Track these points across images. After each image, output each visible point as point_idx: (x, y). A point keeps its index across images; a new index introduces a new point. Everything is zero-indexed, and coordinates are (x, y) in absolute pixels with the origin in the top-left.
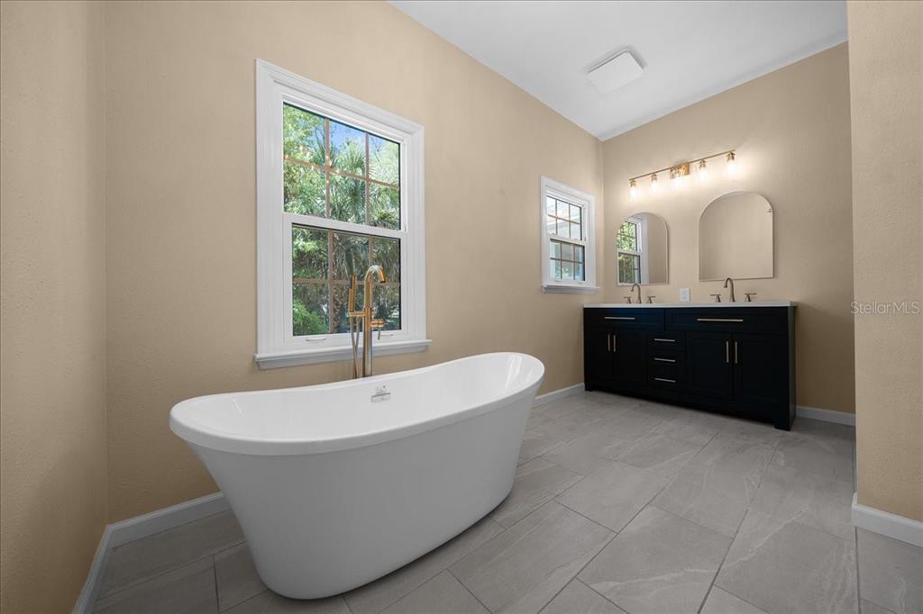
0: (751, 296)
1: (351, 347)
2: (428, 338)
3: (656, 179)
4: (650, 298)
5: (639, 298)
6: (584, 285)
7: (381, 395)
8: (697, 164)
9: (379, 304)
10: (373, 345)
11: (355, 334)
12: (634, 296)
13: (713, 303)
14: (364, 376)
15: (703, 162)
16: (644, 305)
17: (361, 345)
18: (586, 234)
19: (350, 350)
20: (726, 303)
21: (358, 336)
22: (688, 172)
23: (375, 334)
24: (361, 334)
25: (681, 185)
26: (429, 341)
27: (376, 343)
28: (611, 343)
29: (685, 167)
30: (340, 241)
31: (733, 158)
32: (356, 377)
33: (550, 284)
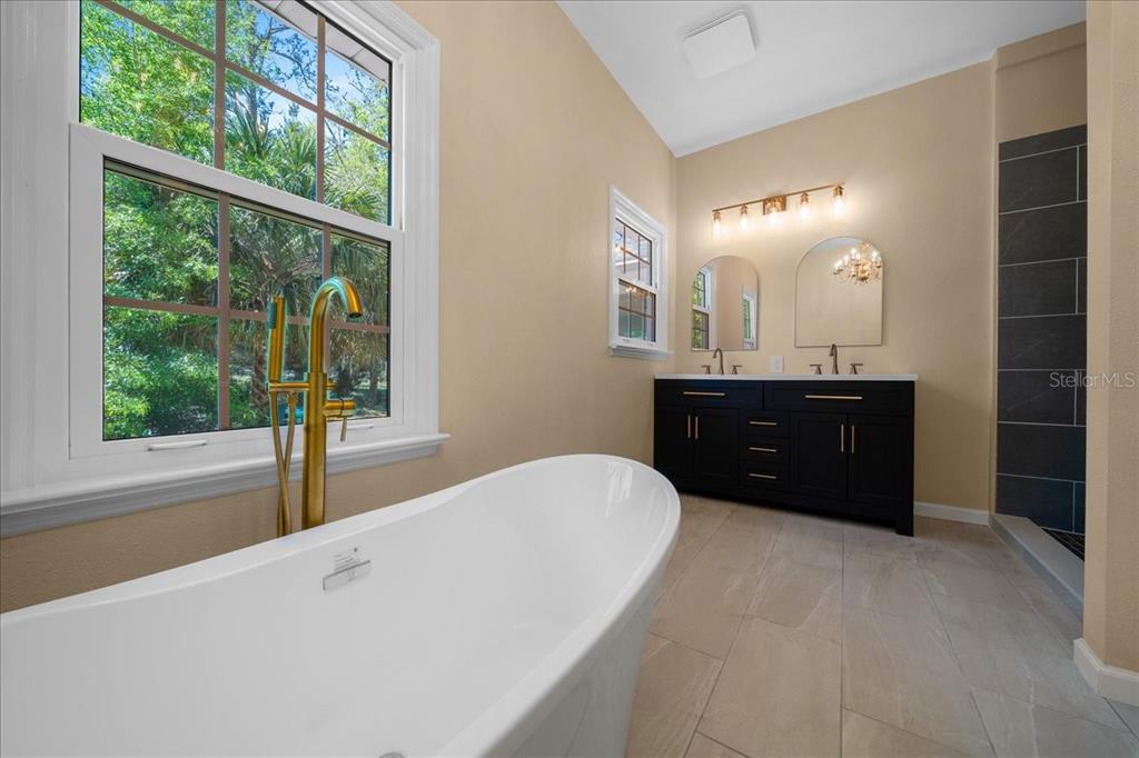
0: (857, 367)
1: (273, 459)
2: (441, 431)
3: (746, 212)
4: (735, 367)
5: (722, 367)
6: (655, 347)
7: (349, 569)
8: (798, 198)
9: (340, 369)
10: (330, 451)
11: (284, 430)
12: (715, 365)
13: (811, 375)
14: (308, 523)
15: (805, 196)
16: (728, 376)
17: (298, 454)
18: (657, 278)
19: (272, 466)
20: (828, 376)
21: (291, 434)
22: (784, 207)
23: (334, 428)
24: (299, 430)
25: (776, 223)
26: (442, 436)
27: (334, 448)
28: (693, 428)
29: (781, 201)
30: (275, 272)
31: (841, 193)
32: (283, 529)
33: (621, 344)
